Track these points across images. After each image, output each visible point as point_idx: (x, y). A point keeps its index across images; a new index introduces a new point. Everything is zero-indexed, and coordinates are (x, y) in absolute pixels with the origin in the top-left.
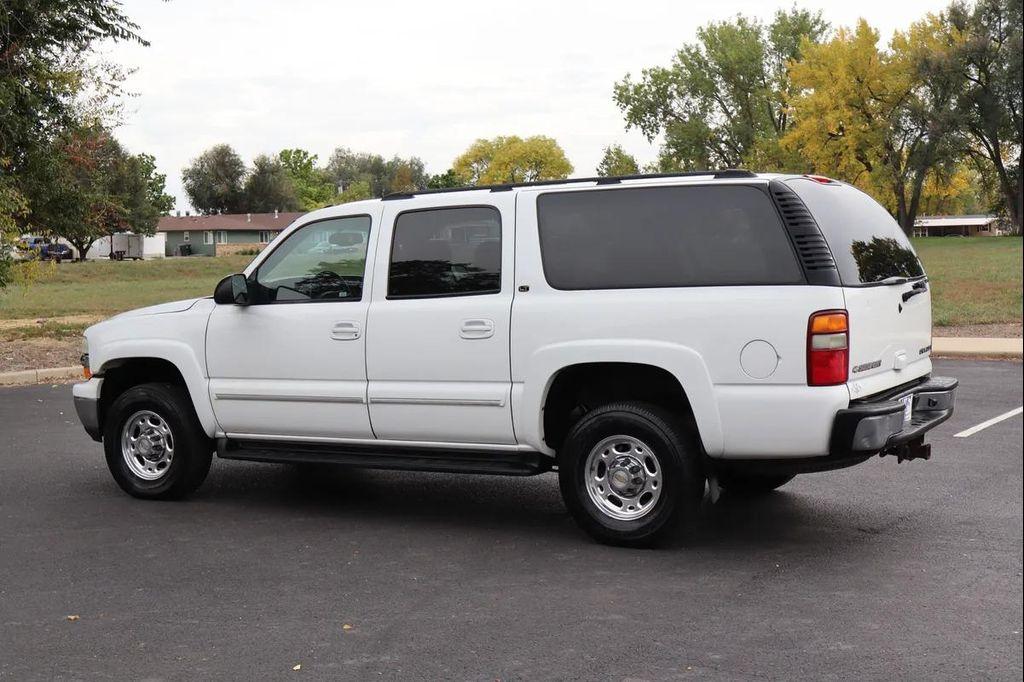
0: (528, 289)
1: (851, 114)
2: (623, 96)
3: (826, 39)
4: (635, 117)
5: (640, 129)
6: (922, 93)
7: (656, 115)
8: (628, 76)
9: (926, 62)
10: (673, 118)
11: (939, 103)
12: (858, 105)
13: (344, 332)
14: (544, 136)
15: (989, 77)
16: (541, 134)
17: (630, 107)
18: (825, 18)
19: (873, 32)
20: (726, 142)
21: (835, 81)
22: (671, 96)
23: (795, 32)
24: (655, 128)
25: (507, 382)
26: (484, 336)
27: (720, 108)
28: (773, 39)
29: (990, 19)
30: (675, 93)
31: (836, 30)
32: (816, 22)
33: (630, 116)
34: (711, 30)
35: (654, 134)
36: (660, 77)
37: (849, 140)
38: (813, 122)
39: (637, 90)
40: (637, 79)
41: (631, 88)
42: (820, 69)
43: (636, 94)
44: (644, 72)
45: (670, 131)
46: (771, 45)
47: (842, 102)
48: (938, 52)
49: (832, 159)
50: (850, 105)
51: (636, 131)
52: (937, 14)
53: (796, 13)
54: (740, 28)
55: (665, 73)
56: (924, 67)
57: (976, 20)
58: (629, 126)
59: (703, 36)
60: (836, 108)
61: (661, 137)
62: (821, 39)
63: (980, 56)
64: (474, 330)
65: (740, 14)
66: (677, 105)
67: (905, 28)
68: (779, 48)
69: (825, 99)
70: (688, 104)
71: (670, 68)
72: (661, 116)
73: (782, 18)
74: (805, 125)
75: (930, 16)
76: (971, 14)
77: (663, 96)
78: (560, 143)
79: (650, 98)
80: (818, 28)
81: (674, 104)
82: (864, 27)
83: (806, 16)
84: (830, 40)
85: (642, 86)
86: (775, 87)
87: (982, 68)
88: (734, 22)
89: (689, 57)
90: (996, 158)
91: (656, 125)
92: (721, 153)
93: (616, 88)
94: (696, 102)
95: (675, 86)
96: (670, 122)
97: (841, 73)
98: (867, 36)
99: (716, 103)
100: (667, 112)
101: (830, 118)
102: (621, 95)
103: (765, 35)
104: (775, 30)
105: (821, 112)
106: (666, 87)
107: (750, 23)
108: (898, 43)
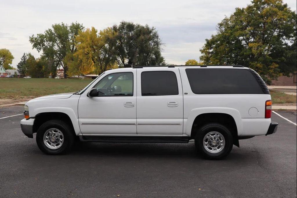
0: (187, 94)
1: (91, 49)
2: (32, 40)
3: (84, 30)
4: (35, 46)
5: (36, 49)
6: (107, 46)
7: (40, 46)
8: (33, 35)
9: (108, 38)
10: (45, 47)
11: (110, 48)
12: (92, 47)
13: (129, 105)
14: (6, 49)
15: (122, 43)
16: (5, 48)
17: (34, 43)
18: (84, 26)
19: (96, 30)
20: (58, 54)
21: (87, 41)
22: (44, 41)
23: (76, 28)
24: (40, 49)
25: (182, 118)
26: (174, 106)
27: (57, 45)
28: (71, 29)
29: (122, 30)
30: (45, 41)
31: (86, 29)
32: (81, 26)
33: (34, 45)
34: (56, 26)
35: (40, 51)
36: (41, 36)
37: (90, 55)
38: (81, 50)
39: (36, 39)
40: (36, 36)
41: (34, 38)
42: (83, 38)
43: (35, 40)
44: (38, 35)
45: (44, 50)
46: (70, 31)
47: (89, 46)
48: (111, 36)
49: (86, 60)
50: (90, 47)
51: (35, 49)
52: (110, 27)
53: (77, 24)
54: (62, 26)
55: (43, 35)
56: (107, 39)
57: (119, 30)
58: (33, 48)
59: (53, 27)
60: (87, 47)
61: (42, 52)
62: (83, 31)
63: (120, 38)
64: (172, 104)
65: (62, 22)
66: (46, 44)
67: (102, 30)
68: (72, 32)
69: (84, 45)
70: (49, 43)
71: (44, 34)
72: (42, 46)
73: (73, 25)
74: (80, 51)
75: (108, 28)
76: (118, 28)
77: (42, 41)
78: (10, 51)
79: (39, 41)
80: (82, 28)
81: (45, 43)
82: (93, 29)
83: (79, 25)
84: (85, 31)
85: (37, 38)
86: (71, 41)
87: (120, 41)
88: (61, 24)
89: (49, 32)
90: (123, 62)
91: (40, 48)
92: (57, 56)
93: (30, 38)
94: (51, 43)
95: (45, 39)
96: (44, 48)
97: (88, 39)
98: (94, 31)
99: (56, 44)
100: (43, 45)
101: (86, 50)
102: (31, 40)
103: (68, 28)
104: (71, 27)
105: (84, 48)
106: (43, 39)
107: (65, 25)
108: (101, 33)
